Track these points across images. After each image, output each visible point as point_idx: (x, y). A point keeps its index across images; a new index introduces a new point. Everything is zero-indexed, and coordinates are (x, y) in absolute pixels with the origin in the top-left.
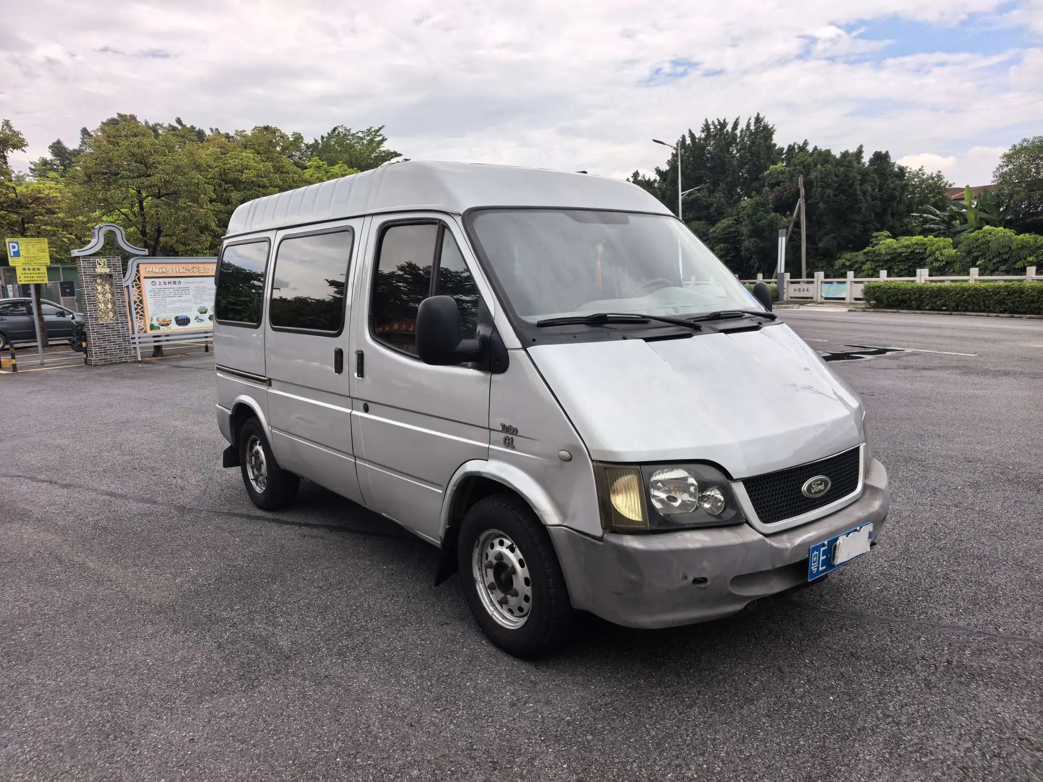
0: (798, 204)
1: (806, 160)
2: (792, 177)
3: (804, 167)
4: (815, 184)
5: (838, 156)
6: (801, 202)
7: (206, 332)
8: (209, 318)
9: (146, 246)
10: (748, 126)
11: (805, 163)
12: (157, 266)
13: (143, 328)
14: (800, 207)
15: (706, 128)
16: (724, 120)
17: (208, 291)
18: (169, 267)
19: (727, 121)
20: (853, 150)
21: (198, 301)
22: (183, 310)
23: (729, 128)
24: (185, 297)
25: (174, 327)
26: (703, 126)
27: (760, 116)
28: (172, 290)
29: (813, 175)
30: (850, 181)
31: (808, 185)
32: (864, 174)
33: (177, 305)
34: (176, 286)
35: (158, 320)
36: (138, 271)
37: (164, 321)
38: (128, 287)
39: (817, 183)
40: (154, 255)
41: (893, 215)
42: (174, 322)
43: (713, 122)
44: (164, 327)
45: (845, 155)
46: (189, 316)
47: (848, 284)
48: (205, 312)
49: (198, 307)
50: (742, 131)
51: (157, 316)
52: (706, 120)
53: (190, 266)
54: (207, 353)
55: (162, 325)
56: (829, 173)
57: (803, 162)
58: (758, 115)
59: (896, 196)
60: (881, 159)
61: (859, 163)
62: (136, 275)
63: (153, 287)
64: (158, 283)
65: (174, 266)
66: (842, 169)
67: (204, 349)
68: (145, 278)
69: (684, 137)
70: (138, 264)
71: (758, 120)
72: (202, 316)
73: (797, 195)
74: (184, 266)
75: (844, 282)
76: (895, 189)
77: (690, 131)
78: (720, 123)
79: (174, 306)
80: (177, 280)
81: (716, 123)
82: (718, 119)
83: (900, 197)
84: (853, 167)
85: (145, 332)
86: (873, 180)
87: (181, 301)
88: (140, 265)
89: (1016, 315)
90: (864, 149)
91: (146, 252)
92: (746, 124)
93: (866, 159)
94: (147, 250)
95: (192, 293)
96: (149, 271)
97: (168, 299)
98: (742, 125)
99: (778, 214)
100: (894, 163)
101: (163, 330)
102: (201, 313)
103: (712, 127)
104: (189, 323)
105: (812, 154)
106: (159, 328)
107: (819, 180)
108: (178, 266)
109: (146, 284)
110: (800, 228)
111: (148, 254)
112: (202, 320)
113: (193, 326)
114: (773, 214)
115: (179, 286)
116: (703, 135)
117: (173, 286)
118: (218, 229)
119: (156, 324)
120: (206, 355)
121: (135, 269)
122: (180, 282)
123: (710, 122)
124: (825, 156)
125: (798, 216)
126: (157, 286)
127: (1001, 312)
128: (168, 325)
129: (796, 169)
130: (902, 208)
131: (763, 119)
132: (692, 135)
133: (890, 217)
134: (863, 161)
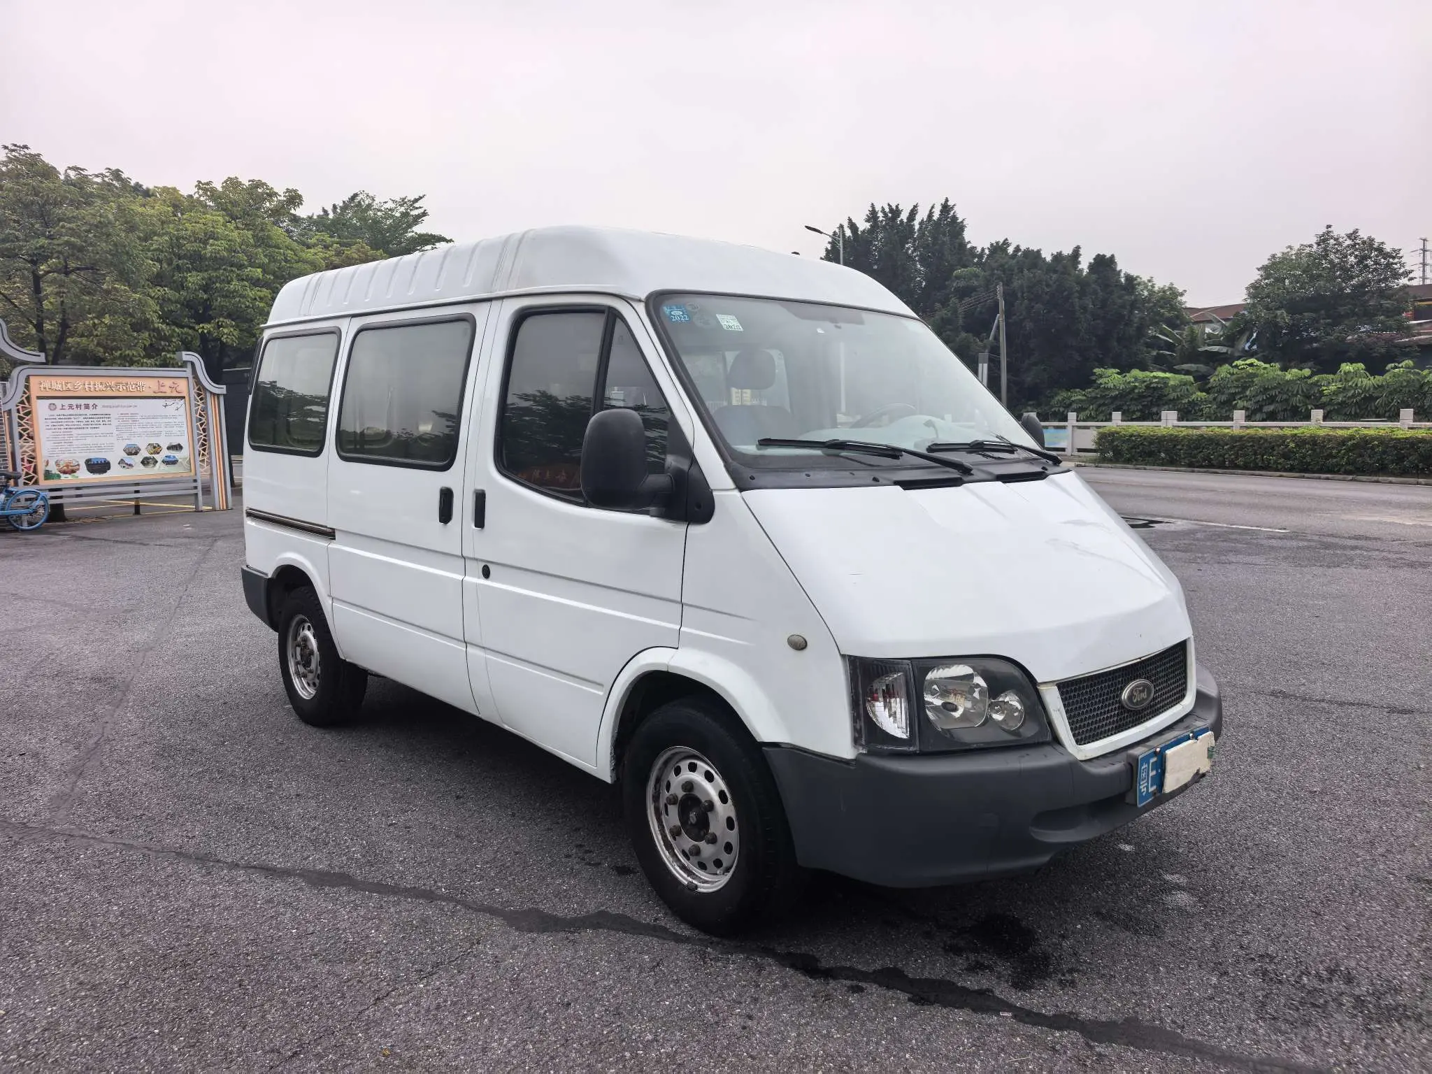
0: (996, 321)
1: (1006, 263)
2: (988, 285)
3: (1004, 271)
4: (1019, 295)
5: (1049, 259)
6: (1000, 318)
7: (137, 484)
8: (143, 462)
9: (42, 348)
10: (930, 215)
11: (1006, 266)
12: (59, 380)
13: (33, 477)
14: (998, 327)
15: (872, 216)
16: (897, 207)
17: (141, 421)
18: (78, 382)
19: (900, 208)
20: (1067, 251)
21: (125, 436)
22: (100, 448)
23: (904, 216)
24: (102, 429)
25: (84, 476)
26: (868, 213)
27: (949, 203)
28: (81, 418)
29: (1016, 283)
30: (1065, 293)
31: (1010, 297)
32: (1083, 283)
33: (89, 441)
34: (89, 412)
35: (57, 464)
36: (27, 387)
37: (67, 466)
38: (9, 412)
39: (1023, 293)
40: (55, 362)
41: (1119, 340)
42: (83, 467)
43: (883, 208)
44: (67, 475)
45: (1058, 257)
46: (108, 459)
47: (1070, 429)
48: (136, 453)
49: (124, 444)
50: (921, 223)
51: (57, 458)
52: (873, 206)
53: (113, 382)
54: (138, 517)
55: (65, 472)
56: (1040, 282)
57: (1002, 266)
58: (947, 200)
59: (1124, 315)
60: (1104, 264)
61: (1076, 268)
62: (25, 393)
63: (52, 413)
64: (59, 406)
65: (87, 381)
66: (1054, 276)
67: (133, 510)
68: (39, 398)
69: (841, 227)
70: (28, 376)
71: (946, 208)
72: (129, 459)
73: (995, 309)
74: (104, 380)
75: (1064, 427)
76: (1123, 306)
77: (850, 220)
78: (891, 210)
79: (84, 442)
80: (91, 402)
81: (887, 210)
82: (889, 205)
83: (1129, 317)
84: (1069, 274)
85: (36, 482)
86: (1095, 292)
87: (96, 435)
88: (31, 377)
89: (1306, 475)
90: (1081, 251)
91: (42, 358)
92: (927, 213)
93: (1084, 264)
94: (43, 355)
95: (115, 423)
96: (45, 388)
97: (75, 432)
98: (922, 215)
99: (971, 335)
100: (1121, 270)
101: (66, 480)
102: (130, 454)
103: (880, 215)
104: (109, 468)
105: (1014, 255)
106: (59, 477)
107: (1025, 290)
108: (92, 381)
109: (41, 409)
110: (999, 354)
111: (44, 361)
112: (130, 465)
113: (115, 473)
114: (963, 335)
115: (94, 412)
116: (868, 225)
117: (83, 411)
118: (164, 326)
119: (54, 470)
120: (137, 520)
121: (22, 382)
122: (95, 406)
123: (878, 208)
124: (1033, 257)
125: (997, 338)
126: (58, 412)
127: (1286, 470)
128: (73, 471)
129: (994, 274)
130: (1131, 331)
131: (952, 208)
132: (853, 226)
133: (1115, 344)
134: (1080, 267)
